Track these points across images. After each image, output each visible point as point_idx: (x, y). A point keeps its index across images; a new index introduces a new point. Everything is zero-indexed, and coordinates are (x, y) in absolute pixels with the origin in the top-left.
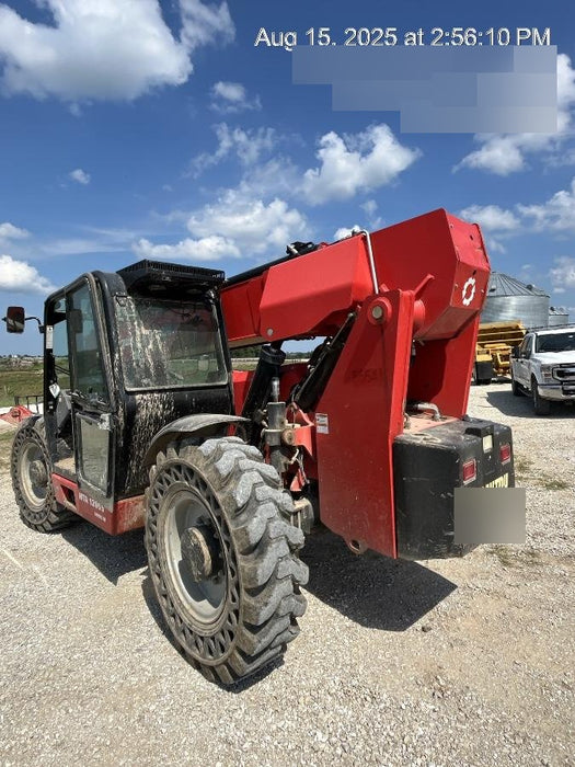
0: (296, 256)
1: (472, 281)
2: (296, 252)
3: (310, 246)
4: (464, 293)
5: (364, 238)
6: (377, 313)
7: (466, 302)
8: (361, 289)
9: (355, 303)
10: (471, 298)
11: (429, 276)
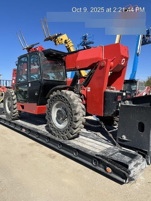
0: (86, 49)
1: (124, 59)
2: (86, 48)
3: (89, 47)
4: (122, 62)
5: (102, 47)
6: (103, 64)
7: (122, 64)
8: (100, 58)
9: (98, 62)
10: (124, 63)
11: (115, 57)
